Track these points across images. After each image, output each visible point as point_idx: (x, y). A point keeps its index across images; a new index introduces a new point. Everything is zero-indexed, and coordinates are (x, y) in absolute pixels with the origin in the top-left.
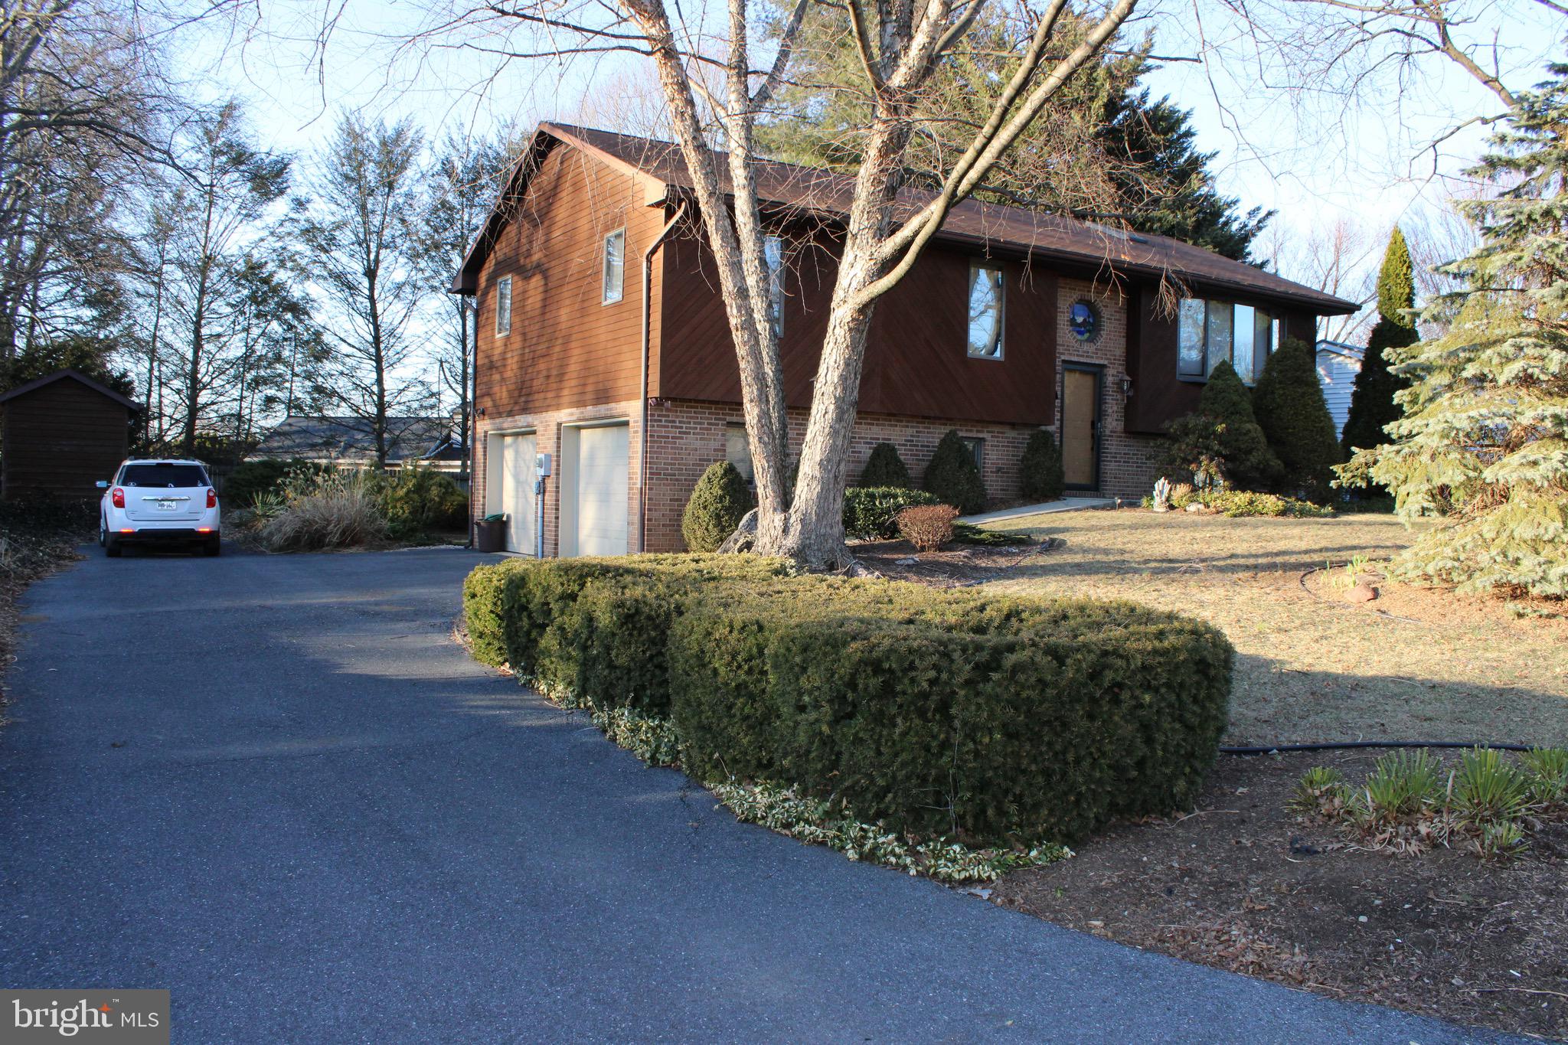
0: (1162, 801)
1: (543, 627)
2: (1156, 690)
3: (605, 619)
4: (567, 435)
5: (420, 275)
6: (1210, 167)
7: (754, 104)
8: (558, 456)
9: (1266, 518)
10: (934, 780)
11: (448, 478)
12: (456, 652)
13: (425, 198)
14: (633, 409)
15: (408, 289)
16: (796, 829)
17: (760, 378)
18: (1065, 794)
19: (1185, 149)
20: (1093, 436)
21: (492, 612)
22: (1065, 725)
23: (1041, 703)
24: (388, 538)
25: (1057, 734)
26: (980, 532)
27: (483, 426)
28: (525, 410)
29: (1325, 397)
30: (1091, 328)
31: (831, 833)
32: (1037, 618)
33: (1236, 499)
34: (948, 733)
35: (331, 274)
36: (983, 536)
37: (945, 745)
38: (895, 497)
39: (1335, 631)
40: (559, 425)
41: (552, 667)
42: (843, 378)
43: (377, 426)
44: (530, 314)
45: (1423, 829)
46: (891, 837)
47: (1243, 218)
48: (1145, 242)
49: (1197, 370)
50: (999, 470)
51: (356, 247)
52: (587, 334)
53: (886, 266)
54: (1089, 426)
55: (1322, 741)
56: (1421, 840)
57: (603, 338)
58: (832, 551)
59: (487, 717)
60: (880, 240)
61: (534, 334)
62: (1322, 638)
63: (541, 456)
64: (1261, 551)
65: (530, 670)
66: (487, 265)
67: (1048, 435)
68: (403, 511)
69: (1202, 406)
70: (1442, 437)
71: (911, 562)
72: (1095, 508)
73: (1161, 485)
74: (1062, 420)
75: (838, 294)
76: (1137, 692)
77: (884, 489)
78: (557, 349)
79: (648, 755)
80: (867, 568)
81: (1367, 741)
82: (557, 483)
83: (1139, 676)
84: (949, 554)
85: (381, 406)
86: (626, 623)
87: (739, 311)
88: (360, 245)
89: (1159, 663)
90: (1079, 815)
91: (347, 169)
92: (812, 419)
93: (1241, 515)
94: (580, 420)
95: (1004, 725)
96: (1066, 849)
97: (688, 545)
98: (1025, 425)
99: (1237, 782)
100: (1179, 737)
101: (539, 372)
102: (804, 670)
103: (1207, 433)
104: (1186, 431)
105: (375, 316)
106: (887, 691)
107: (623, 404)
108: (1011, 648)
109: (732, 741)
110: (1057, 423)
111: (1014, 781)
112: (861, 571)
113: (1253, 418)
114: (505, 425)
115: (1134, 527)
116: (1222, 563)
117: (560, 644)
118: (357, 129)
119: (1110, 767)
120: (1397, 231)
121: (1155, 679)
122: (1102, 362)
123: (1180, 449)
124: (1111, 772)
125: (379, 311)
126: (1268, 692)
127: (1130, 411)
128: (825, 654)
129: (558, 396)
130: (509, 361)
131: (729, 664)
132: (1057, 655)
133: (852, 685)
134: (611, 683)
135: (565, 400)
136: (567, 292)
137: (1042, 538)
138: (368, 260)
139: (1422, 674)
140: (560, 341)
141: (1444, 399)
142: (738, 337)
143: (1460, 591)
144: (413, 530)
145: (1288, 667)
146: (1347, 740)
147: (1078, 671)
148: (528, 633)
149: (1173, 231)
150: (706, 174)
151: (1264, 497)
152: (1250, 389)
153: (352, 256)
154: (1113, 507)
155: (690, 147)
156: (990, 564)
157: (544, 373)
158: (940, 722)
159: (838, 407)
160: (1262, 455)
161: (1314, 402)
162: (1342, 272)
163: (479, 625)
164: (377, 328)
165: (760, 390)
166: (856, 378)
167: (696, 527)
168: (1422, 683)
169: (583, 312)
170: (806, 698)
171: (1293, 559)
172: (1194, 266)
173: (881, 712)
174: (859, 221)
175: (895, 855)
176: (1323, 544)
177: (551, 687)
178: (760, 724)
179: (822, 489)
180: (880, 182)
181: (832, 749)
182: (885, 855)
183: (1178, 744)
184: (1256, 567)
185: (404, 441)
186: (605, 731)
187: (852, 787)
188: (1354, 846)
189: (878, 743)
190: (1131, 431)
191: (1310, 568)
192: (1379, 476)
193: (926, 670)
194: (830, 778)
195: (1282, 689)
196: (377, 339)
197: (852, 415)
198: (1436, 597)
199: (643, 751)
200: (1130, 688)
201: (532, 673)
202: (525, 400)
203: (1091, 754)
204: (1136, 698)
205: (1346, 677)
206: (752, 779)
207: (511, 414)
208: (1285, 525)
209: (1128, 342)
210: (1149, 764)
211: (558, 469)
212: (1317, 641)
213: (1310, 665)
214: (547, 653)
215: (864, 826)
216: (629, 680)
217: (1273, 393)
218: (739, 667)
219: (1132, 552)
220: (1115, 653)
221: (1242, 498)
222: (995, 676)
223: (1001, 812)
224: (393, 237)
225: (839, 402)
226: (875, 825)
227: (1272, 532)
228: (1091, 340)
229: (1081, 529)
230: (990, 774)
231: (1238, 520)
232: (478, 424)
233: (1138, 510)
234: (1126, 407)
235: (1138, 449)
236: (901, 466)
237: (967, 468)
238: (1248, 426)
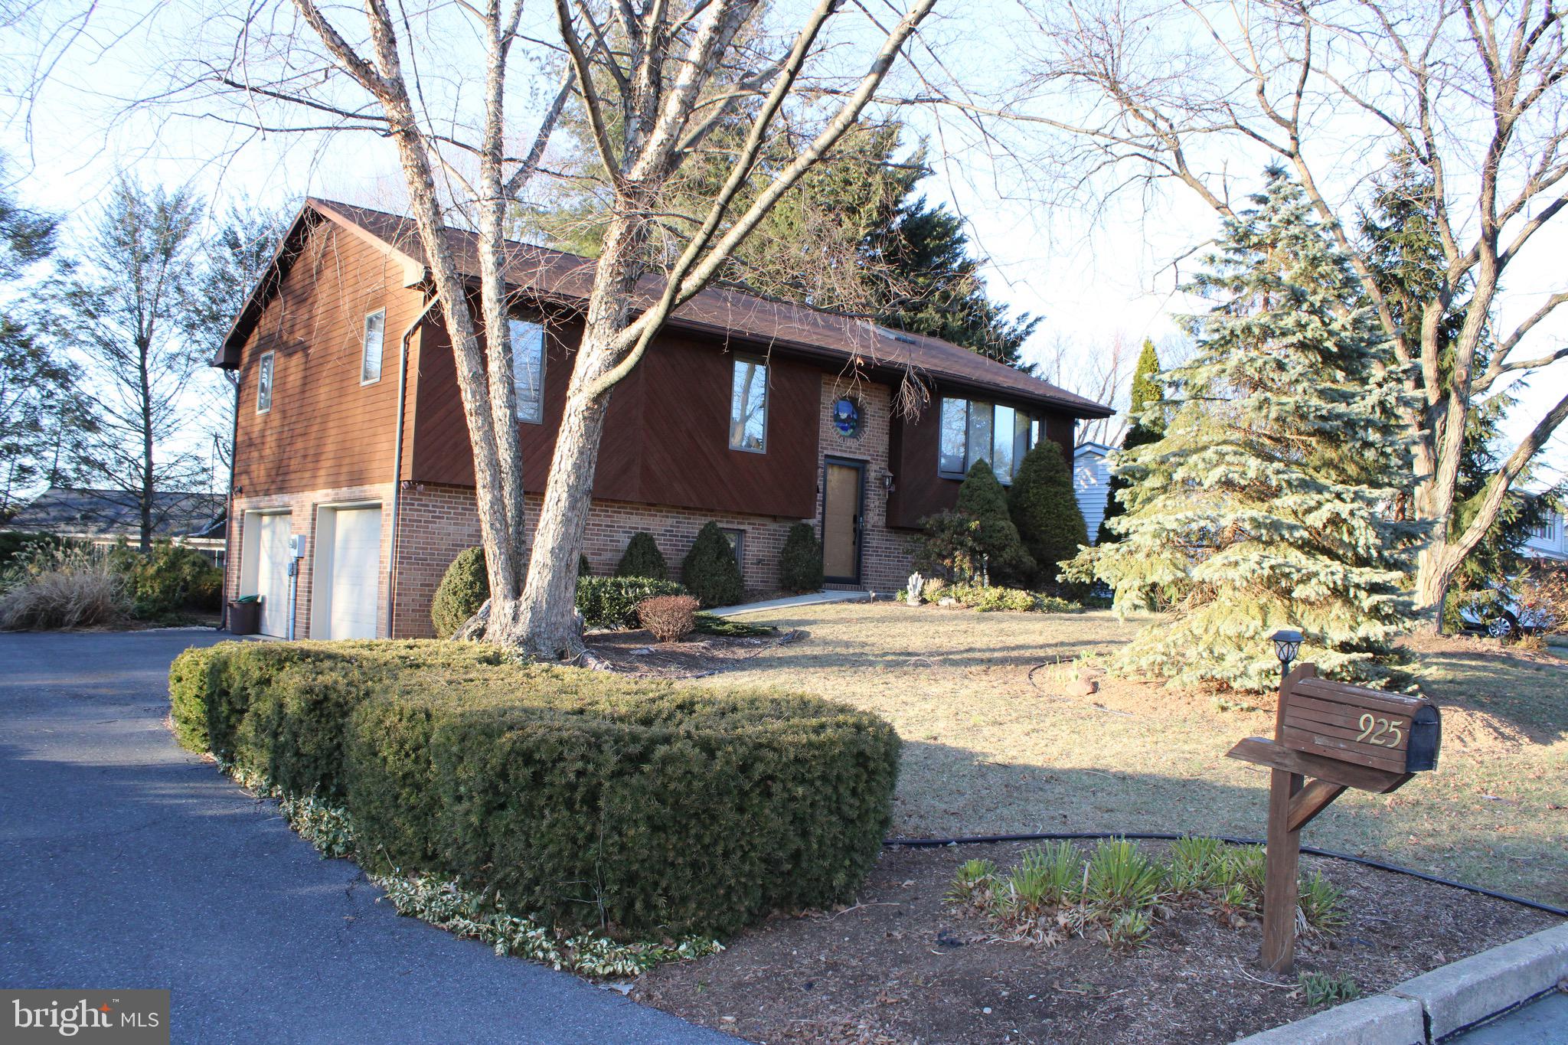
0: (822, 893)
1: (242, 712)
2: (811, 783)
3: (293, 706)
4: (326, 514)
5: (195, 346)
6: (980, 272)
7: (506, 193)
8: (313, 538)
9: (1014, 613)
10: (580, 873)
11: (204, 557)
12: (162, 738)
13: (203, 267)
14: (385, 492)
15: (182, 360)
16: (452, 922)
17: (494, 465)
18: (715, 887)
19: (958, 255)
20: (855, 530)
21: (197, 696)
22: (714, 818)
23: (688, 796)
24: (133, 617)
25: (705, 827)
26: (725, 623)
27: (240, 505)
28: (281, 490)
30: (855, 424)
31: (483, 927)
32: (708, 709)
33: (987, 595)
34: (594, 825)
35: (99, 340)
36: (726, 627)
37: (591, 838)
38: (642, 586)
39: (1048, 724)
40: (315, 505)
41: (249, 754)
42: (577, 467)
43: (142, 501)
44: (290, 392)
45: (1062, 920)
46: (540, 931)
47: (1013, 323)
48: (913, 343)
49: (957, 467)
50: (759, 562)
51: (127, 315)
52: (344, 414)
53: (620, 356)
54: (851, 520)
55: (1003, 833)
56: (1059, 931)
57: (359, 418)
58: (562, 639)
59: (171, 806)
60: (617, 331)
61: (295, 412)
62: (1033, 730)
63: (295, 537)
64: (1000, 645)
65: (229, 757)
66: (250, 341)
67: (808, 529)
68: (153, 589)
69: (959, 503)
70: (1154, 536)
71: (645, 652)
72: (850, 601)
73: (915, 579)
74: (823, 514)
75: (574, 383)
76: (790, 785)
77: (632, 578)
78: (315, 428)
79: (324, 846)
80: (597, 657)
81: (1045, 832)
82: (311, 565)
83: (792, 769)
84: (687, 644)
85: (149, 479)
86: (314, 710)
87: (474, 396)
88: (131, 311)
89: (814, 756)
90: (730, 909)
91: (120, 233)
92: (545, 507)
93: (991, 609)
94: (335, 501)
95: (649, 818)
96: (716, 943)
97: (437, 631)
98: (787, 518)
99: (907, 873)
100: (835, 830)
101: (296, 451)
102: (461, 759)
103: (961, 529)
104: (941, 527)
105: (145, 388)
106: (537, 780)
107: (377, 486)
108: (667, 740)
109: (396, 833)
110: (819, 517)
111: (661, 874)
112: (592, 662)
113: (1008, 515)
114: (262, 504)
115: (882, 620)
116: (958, 657)
117: (256, 731)
118: (134, 194)
119: (760, 859)
120: (1149, 342)
121: (809, 772)
122: (864, 458)
123: (935, 545)
124: (763, 866)
125: (150, 382)
126: (964, 785)
127: (892, 506)
128: (480, 744)
129: (314, 477)
130: (269, 439)
131: (397, 753)
132: (709, 748)
133: (503, 775)
134: (299, 772)
135: (321, 480)
136: (327, 370)
137: (785, 630)
138: (140, 329)
139: (1116, 766)
140: (319, 420)
141: (1160, 500)
142: (472, 422)
143: (1169, 685)
144: (164, 610)
145: (991, 760)
146: (1028, 832)
147: (728, 763)
148: (228, 718)
149: (944, 333)
150: (444, 259)
151: (1015, 592)
152: (1006, 487)
153: (122, 323)
154: (868, 601)
155: (429, 230)
156: (730, 655)
157: (302, 453)
158: (587, 814)
159: (570, 495)
160: (1016, 551)
162: (1119, 379)
163: (184, 711)
164: (147, 399)
165: (494, 477)
166: (590, 467)
167: (445, 613)
168: (1114, 775)
169: (342, 393)
170: (462, 789)
171: (1027, 653)
172: (958, 367)
173: (531, 804)
174: (597, 312)
175: (543, 950)
176: (1061, 638)
177: (247, 776)
178: (423, 815)
179: (553, 577)
180: (619, 274)
181: (486, 842)
182: (533, 950)
183: (835, 837)
184: (990, 661)
185: (171, 517)
186: (290, 821)
187: (503, 879)
188: (996, 938)
189: (527, 835)
190: (895, 525)
191: (1040, 662)
192: (1101, 573)
193: (574, 761)
194: (485, 871)
195: (979, 782)
196: (146, 412)
197: (586, 502)
198: (1150, 691)
199: (321, 842)
200: (783, 781)
201: (232, 760)
202: (281, 480)
203: (742, 846)
204: (789, 790)
205: (1042, 769)
206: (417, 873)
207: (267, 493)
208: (1029, 620)
209: (891, 438)
210: (805, 857)
211: (312, 551)
212: (1028, 734)
213: (1014, 757)
214: (244, 740)
215: (516, 920)
216: (316, 768)
217: (1028, 491)
218: (407, 755)
219: (873, 645)
220: (769, 746)
221: (994, 593)
222: (646, 768)
223: (649, 906)
224: (167, 306)
225: (572, 490)
226: (526, 918)
227: (1015, 626)
228: (853, 436)
229: (829, 622)
230: (635, 867)
231: (987, 614)
232: (236, 502)
233: (892, 603)
234: (888, 503)
235: (899, 544)
236: (658, 556)
237: (724, 560)
238: (1002, 523)
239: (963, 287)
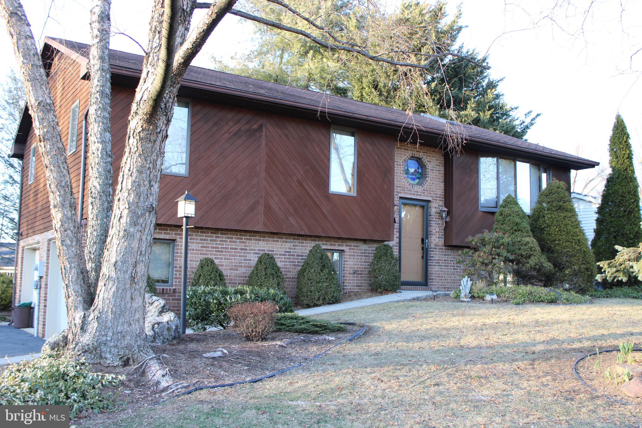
8: (48, 263)
19: (485, 77)
20: (423, 248)
27: (22, 243)
29: (580, 219)
30: (420, 176)
47: (522, 117)
49: (493, 203)
50: (355, 272)
54: (420, 241)
63: (38, 263)
66: (28, 139)
67: (390, 249)
69: (495, 226)
71: (218, 354)
73: (466, 281)
74: (400, 238)
80: (161, 364)
82: (47, 282)
98: (374, 241)
103: (498, 244)
104: (484, 243)
110: (396, 240)
113: (531, 234)
114: (30, 242)
120: (619, 116)
122: (427, 199)
123: (479, 256)
127: (447, 229)
129: (49, 221)
151: (540, 289)
152: (529, 215)
154: (431, 298)
156: (302, 353)
160: (538, 259)
161: (572, 222)
179: (118, 289)
190: (450, 246)
209: (445, 185)
211: (47, 272)
217: (544, 217)
221: (524, 290)
228: (419, 184)
233: (450, 300)
234: (445, 229)
235: (453, 256)
236: (277, 270)
237: (326, 271)
238: (527, 239)
239: (490, 95)
